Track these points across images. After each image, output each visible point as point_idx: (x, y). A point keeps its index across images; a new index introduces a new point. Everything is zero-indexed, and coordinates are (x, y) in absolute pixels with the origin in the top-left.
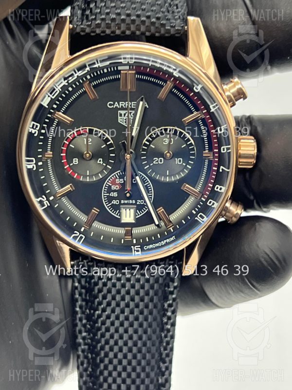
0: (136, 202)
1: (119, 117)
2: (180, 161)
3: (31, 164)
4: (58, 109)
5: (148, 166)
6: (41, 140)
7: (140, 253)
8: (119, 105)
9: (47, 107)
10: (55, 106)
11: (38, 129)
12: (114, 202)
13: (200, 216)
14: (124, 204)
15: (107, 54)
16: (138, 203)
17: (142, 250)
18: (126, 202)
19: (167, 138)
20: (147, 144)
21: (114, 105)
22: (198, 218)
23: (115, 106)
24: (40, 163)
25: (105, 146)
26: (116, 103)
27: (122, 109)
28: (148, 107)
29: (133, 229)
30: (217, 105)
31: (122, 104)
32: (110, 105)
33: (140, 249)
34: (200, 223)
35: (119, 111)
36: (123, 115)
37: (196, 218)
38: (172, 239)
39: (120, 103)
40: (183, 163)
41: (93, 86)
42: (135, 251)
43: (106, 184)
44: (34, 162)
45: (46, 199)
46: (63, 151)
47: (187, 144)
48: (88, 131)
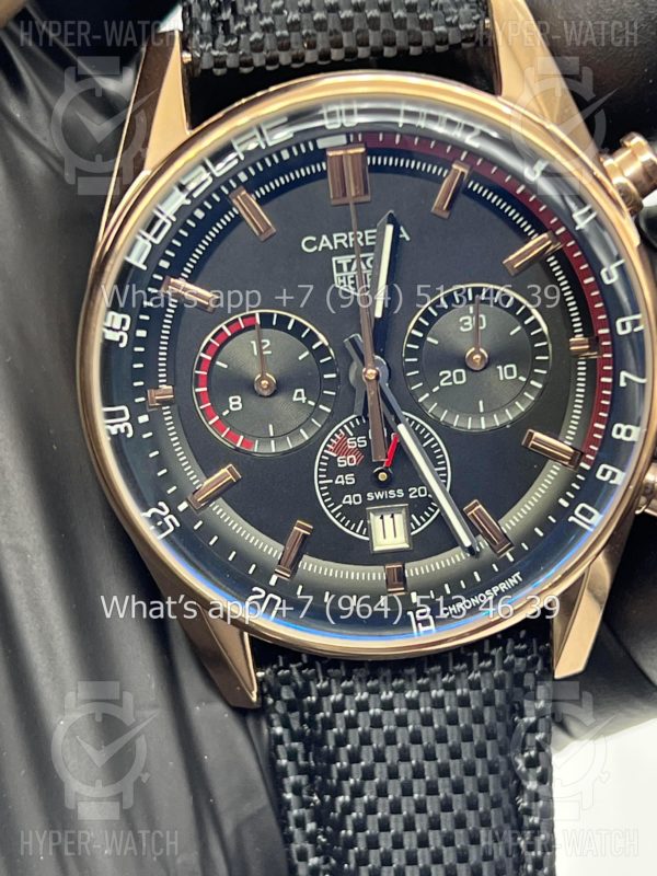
0: (407, 493)
1: (336, 275)
2: (510, 372)
3: (121, 423)
4: (175, 271)
5: (427, 394)
6: (138, 357)
7: (432, 626)
8: (333, 245)
9: (144, 268)
10: (165, 264)
11: (126, 328)
12: (349, 500)
13: (580, 512)
14: (376, 502)
15: (284, 111)
16: (411, 496)
17: (438, 618)
18: (379, 495)
19: (469, 314)
20: (417, 337)
21: (317, 243)
22: (577, 518)
23: (322, 245)
24: (143, 419)
25: (307, 353)
26: (324, 237)
27: (342, 251)
28: (408, 239)
29: (407, 565)
30: (591, 211)
31: (340, 238)
32: (309, 243)
33: (430, 617)
34: (584, 530)
35: (334, 259)
36: (345, 268)
37: (571, 519)
38: (513, 581)
39: (335, 236)
40: (518, 376)
41: (258, 200)
42: (420, 624)
43: (323, 454)
44: (127, 417)
45: (167, 511)
46: (201, 381)
47: (523, 325)
48: (258, 321)
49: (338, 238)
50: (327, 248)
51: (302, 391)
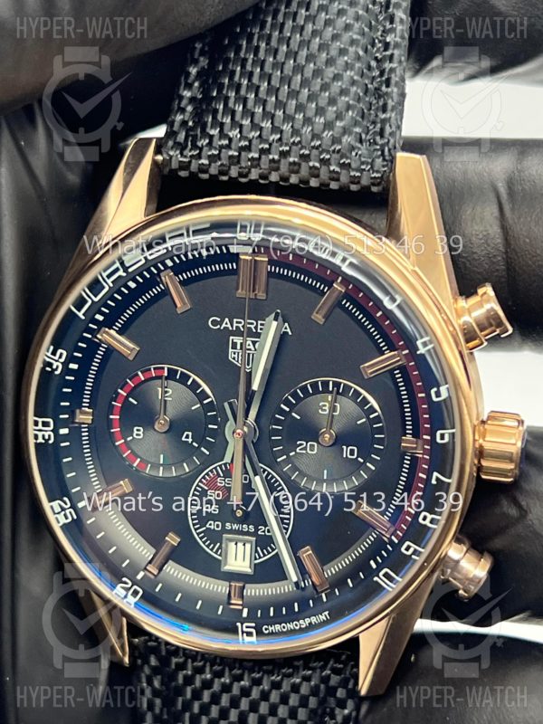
0: (257, 529)
1: (230, 350)
2: (352, 452)
3: (46, 431)
4: (109, 322)
5: (285, 457)
6: (68, 384)
7: (254, 639)
8: (232, 326)
9: (83, 318)
10: (99, 317)
11: (62, 360)
12: (212, 525)
13: (384, 575)
14: (231, 531)
15: (210, 219)
16: (259, 533)
17: (260, 633)
18: (235, 527)
19: (327, 401)
20: (285, 410)
21: (221, 324)
22: (380, 579)
23: (224, 325)
24: (64, 431)
25: (199, 405)
26: (227, 320)
27: (238, 333)
28: (290, 333)
29: (247, 586)
30: (431, 342)
31: (238, 323)
32: (214, 323)
33: (254, 631)
34: (384, 589)
35: (231, 338)
36: (239, 347)
37: (376, 579)
38: (322, 617)
39: (235, 320)
40: (358, 457)
41: (180, 282)
42: (245, 634)
43: (198, 485)
44: (52, 427)
45: (69, 505)
46: (115, 410)
47: (368, 418)
48: (166, 374)
49: (237, 322)
50: (228, 328)
51: (190, 434)
